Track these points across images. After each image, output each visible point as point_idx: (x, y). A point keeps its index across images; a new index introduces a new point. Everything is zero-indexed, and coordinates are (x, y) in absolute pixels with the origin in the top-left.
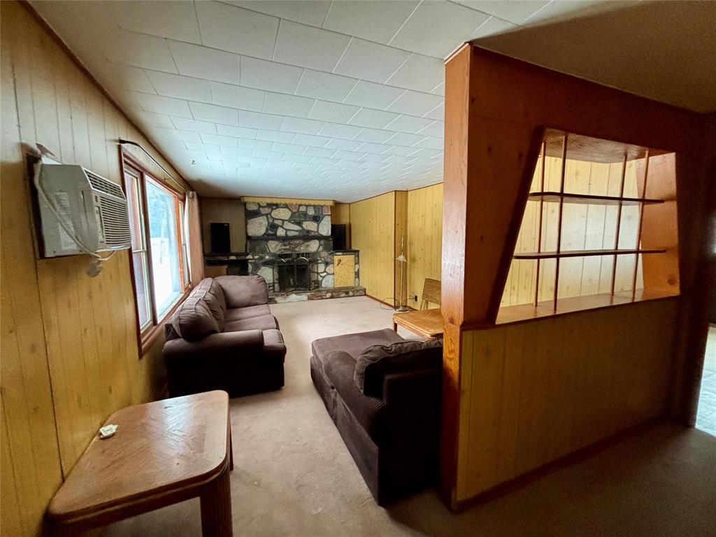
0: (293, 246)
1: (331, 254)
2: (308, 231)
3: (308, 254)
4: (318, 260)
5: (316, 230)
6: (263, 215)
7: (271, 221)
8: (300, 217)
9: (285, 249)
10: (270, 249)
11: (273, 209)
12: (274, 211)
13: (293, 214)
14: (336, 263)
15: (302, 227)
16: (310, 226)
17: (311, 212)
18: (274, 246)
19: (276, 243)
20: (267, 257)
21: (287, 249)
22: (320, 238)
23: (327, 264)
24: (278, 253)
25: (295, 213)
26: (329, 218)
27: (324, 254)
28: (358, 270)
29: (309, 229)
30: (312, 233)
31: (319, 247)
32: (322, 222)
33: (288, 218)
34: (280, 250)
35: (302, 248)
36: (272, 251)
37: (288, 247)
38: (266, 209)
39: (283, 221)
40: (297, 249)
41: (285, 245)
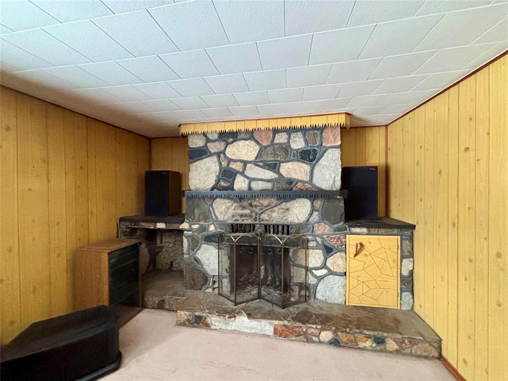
0: (257, 210)
1: (339, 230)
2: (290, 182)
3: (288, 226)
4: (308, 241)
5: (307, 179)
6: (211, 155)
7: (224, 164)
8: (275, 155)
9: (242, 216)
10: (218, 214)
11: (227, 144)
12: (230, 146)
13: (262, 149)
14: (351, 250)
15: (278, 173)
16: (295, 170)
17: (298, 143)
18: (223, 208)
19: (228, 203)
20: (212, 228)
21: (246, 216)
22: (314, 194)
23: (328, 251)
24: (231, 222)
25: (266, 147)
26: (337, 153)
27: (324, 229)
28: (411, 273)
29: (294, 176)
30: (299, 185)
31: (311, 214)
32: (322, 162)
33: (252, 158)
34: (233, 216)
35: (274, 215)
36: (221, 218)
37: (248, 211)
38: (217, 144)
39: (245, 163)
40: (264, 216)
41: (244, 208)
